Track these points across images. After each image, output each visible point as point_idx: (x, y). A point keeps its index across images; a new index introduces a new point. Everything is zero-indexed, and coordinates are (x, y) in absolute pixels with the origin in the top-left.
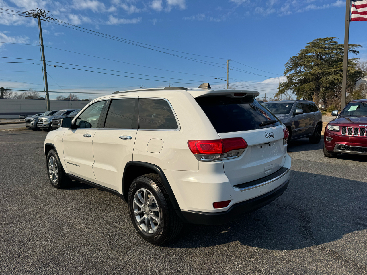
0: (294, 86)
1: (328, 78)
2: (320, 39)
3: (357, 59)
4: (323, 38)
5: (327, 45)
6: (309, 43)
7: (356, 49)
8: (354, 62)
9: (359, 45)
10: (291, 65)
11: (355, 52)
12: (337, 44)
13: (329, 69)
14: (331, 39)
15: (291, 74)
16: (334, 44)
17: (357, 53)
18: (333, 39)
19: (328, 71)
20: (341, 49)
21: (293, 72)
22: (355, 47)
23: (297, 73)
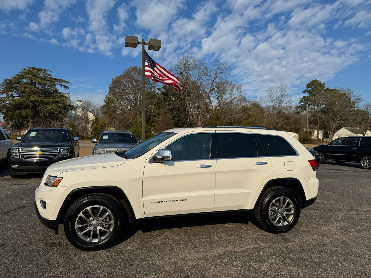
0: (6, 110)
1: (47, 108)
2: (34, 68)
3: (68, 93)
4: (37, 68)
5: (41, 75)
6: (23, 69)
7: (67, 85)
8: (66, 95)
9: (69, 83)
10: (5, 88)
11: (65, 87)
12: (51, 77)
13: (47, 99)
14: (44, 71)
15: (3, 97)
16: (48, 76)
17: (67, 88)
18: (47, 72)
19: (46, 100)
20: (54, 82)
21: (4, 95)
22: (66, 83)
23: (9, 97)
